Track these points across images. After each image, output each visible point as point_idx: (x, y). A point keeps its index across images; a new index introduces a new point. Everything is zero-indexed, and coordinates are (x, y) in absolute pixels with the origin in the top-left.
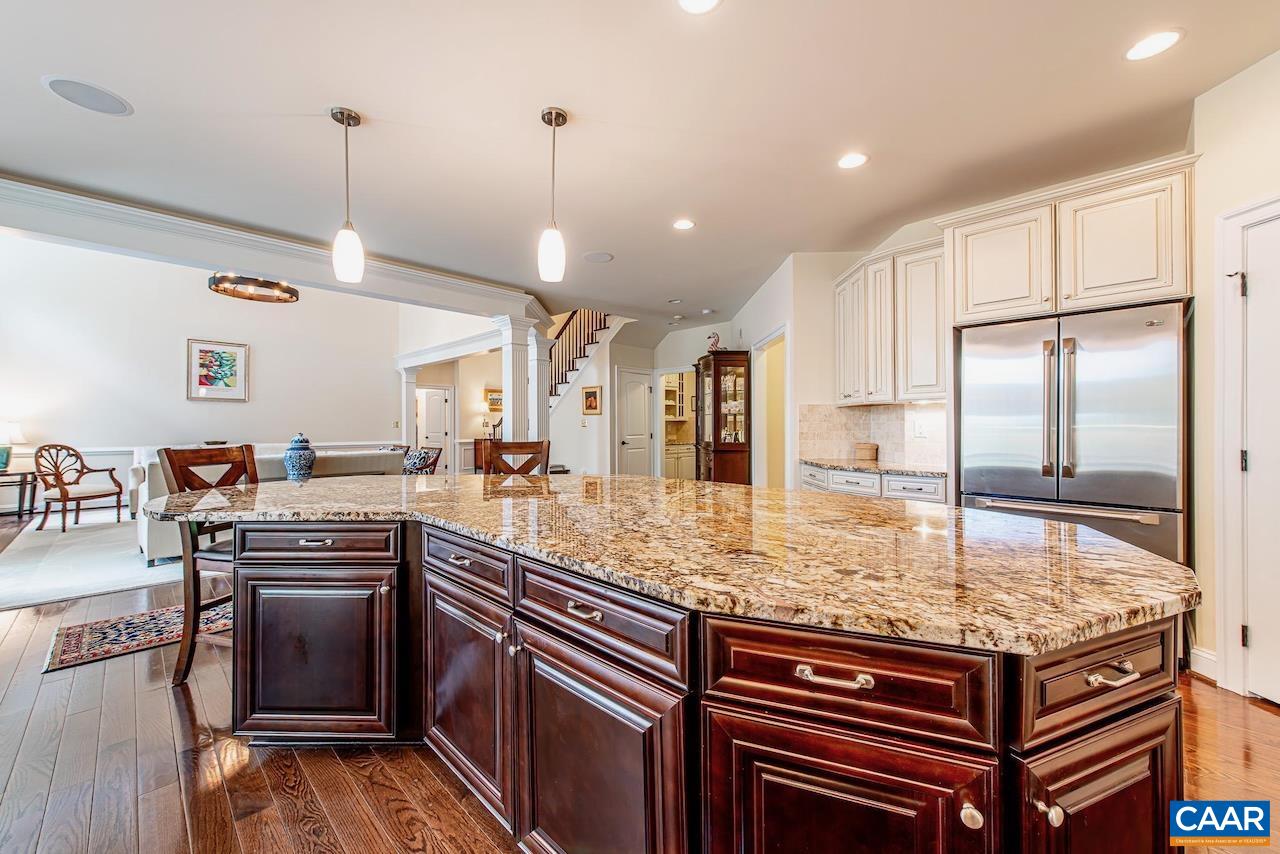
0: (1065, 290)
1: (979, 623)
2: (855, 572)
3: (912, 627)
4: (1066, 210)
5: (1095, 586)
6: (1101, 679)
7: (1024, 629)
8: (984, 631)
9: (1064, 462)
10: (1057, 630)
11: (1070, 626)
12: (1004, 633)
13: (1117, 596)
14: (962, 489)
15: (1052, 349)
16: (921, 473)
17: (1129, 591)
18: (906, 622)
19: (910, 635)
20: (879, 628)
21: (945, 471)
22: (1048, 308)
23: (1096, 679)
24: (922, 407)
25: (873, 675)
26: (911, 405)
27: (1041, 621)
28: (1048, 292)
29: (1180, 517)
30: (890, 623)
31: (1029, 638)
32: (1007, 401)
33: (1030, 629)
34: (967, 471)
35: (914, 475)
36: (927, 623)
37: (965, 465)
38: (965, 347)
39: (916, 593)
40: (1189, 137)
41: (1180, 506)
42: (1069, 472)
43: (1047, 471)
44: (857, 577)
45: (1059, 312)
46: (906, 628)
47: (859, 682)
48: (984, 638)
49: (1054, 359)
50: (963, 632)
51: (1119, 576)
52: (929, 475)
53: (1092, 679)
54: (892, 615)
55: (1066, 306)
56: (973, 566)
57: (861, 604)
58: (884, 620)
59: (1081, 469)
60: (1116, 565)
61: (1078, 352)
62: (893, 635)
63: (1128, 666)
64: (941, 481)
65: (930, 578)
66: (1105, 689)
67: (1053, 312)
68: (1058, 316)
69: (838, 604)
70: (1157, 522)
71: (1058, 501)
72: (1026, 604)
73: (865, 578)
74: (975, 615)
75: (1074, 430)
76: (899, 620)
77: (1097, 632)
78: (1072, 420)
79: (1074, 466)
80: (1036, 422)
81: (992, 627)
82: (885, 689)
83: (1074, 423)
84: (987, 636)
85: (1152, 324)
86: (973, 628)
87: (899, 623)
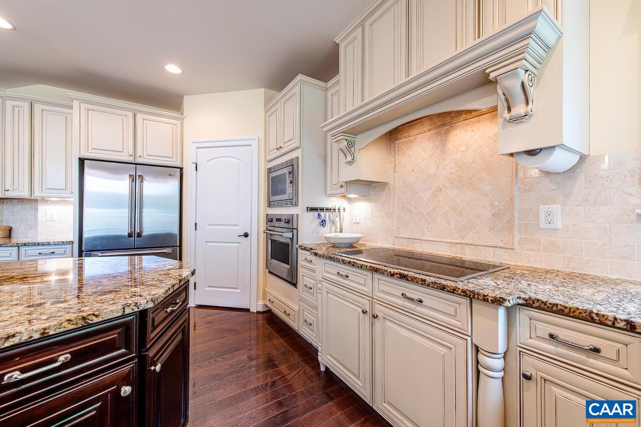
0: (139, 153)
1: (130, 302)
2: (44, 303)
3: (96, 316)
4: (140, 117)
5: (166, 276)
6: (171, 309)
7: (149, 298)
8: (134, 304)
9: (137, 230)
10: (160, 294)
11: (164, 291)
12: (142, 302)
13: (174, 277)
14: (83, 249)
15: (133, 179)
16: (54, 242)
17: (177, 274)
18: (94, 315)
19: (96, 320)
20: (76, 324)
21: (72, 240)
22: (131, 159)
23: (169, 310)
24: (52, 202)
25: (69, 353)
26: (44, 200)
27: (154, 293)
28: (131, 152)
29: (178, 248)
30: (84, 318)
31: (152, 300)
32: (109, 201)
33: (151, 297)
34: (86, 239)
35: (49, 244)
36: (105, 311)
37: (86, 235)
38: (86, 170)
39: (91, 301)
40: (181, 108)
41: (178, 245)
42: (139, 235)
43: (130, 235)
44: (47, 305)
45: (136, 162)
46: (94, 318)
47: (60, 361)
48: (134, 307)
49: (134, 183)
50: (124, 308)
51: (172, 270)
52: (61, 243)
53: (168, 310)
54: (85, 314)
55: (139, 160)
56: (115, 282)
57: (60, 316)
58: (80, 319)
59: (144, 234)
60: (170, 267)
61: (144, 181)
62: (85, 324)
63: (178, 301)
64: (69, 247)
65: (96, 293)
66: (172, 311)
67: (133, 162)
68: (136, 164)
69: (43, 322)
70: (171, 252)
71: (134, 249)
72: (145, 289)
73: (52, 304)
74: (127, 300)
75: (142, 216)
76: (90, 315)
77: (171, 291)
78: (141, 212)
79: (141, 232)
80: (125, 212)
81: (136, 302)
82: (77, 357)
83: (142, 214)
84: (135, 306)
85: (170, 175)
86: (128, 305)
87: (89, 317)
